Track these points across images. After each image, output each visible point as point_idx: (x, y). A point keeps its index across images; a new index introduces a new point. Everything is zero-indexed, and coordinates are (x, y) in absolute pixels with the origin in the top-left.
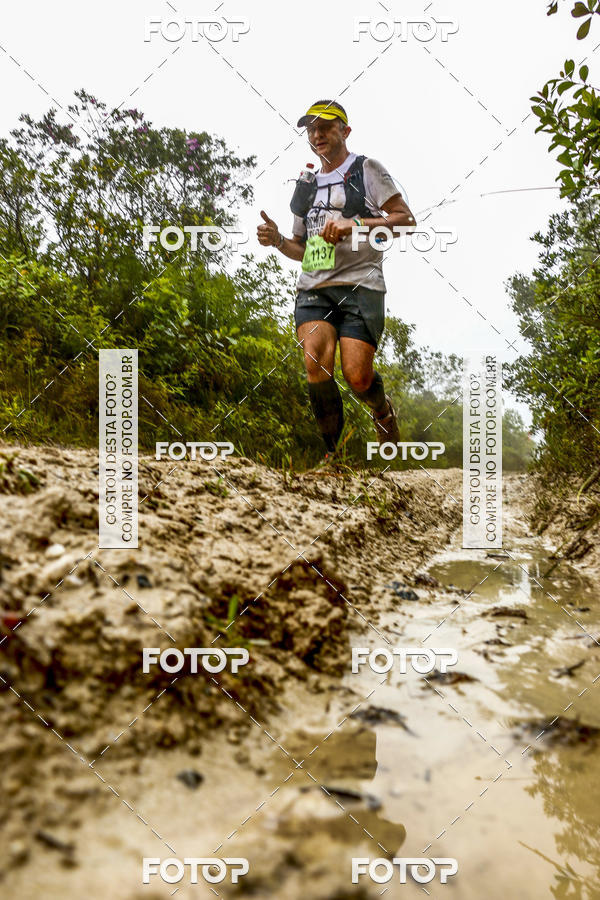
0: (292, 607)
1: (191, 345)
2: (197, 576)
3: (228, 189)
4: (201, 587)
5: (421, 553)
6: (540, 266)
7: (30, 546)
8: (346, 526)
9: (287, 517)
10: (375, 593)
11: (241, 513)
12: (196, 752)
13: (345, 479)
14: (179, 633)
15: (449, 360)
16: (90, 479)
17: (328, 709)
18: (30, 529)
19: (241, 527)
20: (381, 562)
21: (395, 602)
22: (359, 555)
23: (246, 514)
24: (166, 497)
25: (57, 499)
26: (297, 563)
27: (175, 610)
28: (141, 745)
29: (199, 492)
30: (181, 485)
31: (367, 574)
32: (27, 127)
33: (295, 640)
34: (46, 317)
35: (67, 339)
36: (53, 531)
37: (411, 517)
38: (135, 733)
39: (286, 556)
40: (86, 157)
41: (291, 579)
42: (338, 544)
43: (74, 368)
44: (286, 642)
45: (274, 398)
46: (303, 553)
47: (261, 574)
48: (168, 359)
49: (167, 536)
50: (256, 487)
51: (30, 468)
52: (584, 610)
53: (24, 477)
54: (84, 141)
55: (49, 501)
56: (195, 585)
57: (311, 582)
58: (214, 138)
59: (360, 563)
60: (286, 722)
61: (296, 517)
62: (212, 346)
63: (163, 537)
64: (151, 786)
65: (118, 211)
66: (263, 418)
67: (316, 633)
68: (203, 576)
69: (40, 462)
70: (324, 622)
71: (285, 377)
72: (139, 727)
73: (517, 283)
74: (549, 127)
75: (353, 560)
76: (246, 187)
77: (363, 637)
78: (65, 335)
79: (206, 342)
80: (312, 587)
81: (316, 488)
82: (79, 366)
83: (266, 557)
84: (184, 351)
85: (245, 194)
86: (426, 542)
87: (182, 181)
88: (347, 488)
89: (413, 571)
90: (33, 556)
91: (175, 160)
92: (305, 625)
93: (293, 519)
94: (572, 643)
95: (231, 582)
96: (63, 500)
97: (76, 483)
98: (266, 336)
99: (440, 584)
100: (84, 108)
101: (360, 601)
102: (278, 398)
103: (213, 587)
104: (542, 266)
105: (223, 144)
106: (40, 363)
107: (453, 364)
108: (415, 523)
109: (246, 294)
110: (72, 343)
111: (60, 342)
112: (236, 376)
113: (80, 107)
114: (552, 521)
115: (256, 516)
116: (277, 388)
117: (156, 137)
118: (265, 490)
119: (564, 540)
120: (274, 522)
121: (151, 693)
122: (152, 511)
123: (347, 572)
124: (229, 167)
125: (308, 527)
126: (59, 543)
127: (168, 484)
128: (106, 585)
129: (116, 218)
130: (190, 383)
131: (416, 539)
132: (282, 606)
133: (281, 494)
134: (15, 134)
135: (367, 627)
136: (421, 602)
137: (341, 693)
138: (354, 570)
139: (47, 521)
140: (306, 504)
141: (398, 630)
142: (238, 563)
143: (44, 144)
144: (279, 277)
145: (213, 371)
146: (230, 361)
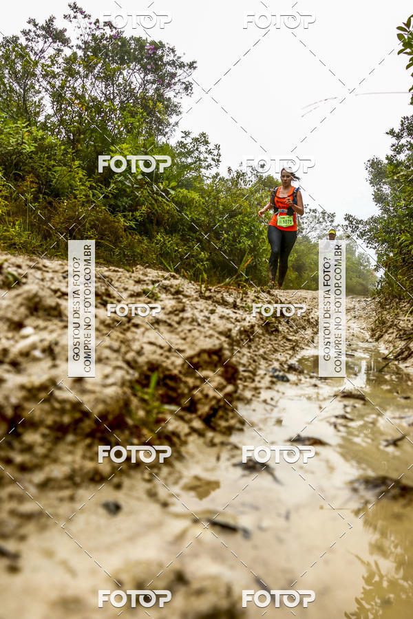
0: (198, 382)
1: (142, 192)
2: (130, 356)
3: (175, 84)
4: (131, 364)
5: (293, 348)
6: (391, 153)
7: (9, 327)
8: (242, 326)
9: (200, 316)
10: (259, 375)
11: (168, 312)
12: (118, 487)
13: (244, 293)
14: (111, 398)
15: (321, 215)
16: (60, 281)
17: (218, 458)
18: (9, 315)
19: (165, 322)
20: (265, 353)
21: (273, 383)
22: (249, 347)
23: (171, 313)
24: (114, 298)
25: (31, 294)
26: (203, 351)
27: (110, 381)
28: (78, 479)
29: (138, 295)
30: (126, 289)
31: (254, 361)
32: (33, 29)
33: (199, 406)
34: (42, 167)
35: (56, 183)
36: (27, 317)
37: (288, 322)
38: (74, 471)
39: (196, 345)
40: (75, 54)
41: (198, 363)
42: (235, 339)
43: (59, 203)
44: (192, 408)
46: (208, 344)
47: (178, 357)
48: (125, 201)
49: (112, 325)
50: (180, 294)
51: (16, 271)
52: (407, 398)
53: (10, 277)
54: (74, 42)
55: (25, 295)
56: (128, 363)
57: (213, 366)
58: (167, 46)
59: (249, 352)
60: (187, 467)
61: (206, 317)
62: (157, 194)
63: (109, 326)
64: (82, 511)
65: (96, 94)
66: (189, 247)
67: (214, 402)
68: (134, 357)
69: (24, 267)
70: (220, 395)
71: (207, 220)
72: (77, 466)
73: (374, 164)
74: (408, 50)
75: (245, 351)
76: (187, 83)
77: (248, 407)
78: (55, 180)
79: (153, 191)
80: (213, 369)
81: (222, 297)
82: (63, 203)
83: (182, 344)
84: (137, 196)
85: (186, 89)
86: (297, 340)
87: (142, 75)
88: (244, 299)
89: (287, 360)
90: (10, 335)
91: (139, 61)
92: (206, 396)
93: (204, 318)
94: (397, 421)
95: (154, 362)
96: (36, 295)
97: (49, 284)
98: (195, 189)
99: (305, 372)
100: (75, 17)
101: (248, 380)
103: (142, 364)
104: (393, 153)
105: (173, 51)
106: (36, 199)
107: (324, 219)
108: (291, 327)
109: (183, 159)
110: (59, 186)
111: (50, 185)
112: (172, 216)
113: (72, 16)
114: (386, 332)
115: (177, 315)
117: (125, 42)
118: (186, 296)
119: (394, 346)
120: (190, 320)
121: (88, 441)
122: (102, 306)
123: (240, 358)
124: (176, 69)
125: (214, 325)
126: (31, 326)
127: (116, 288)
128: (61, 360)
129: (94, 99)
130: (140, 219)
131: (290, 338)
132: (191, 381)
133: (197, 300)
134: (25, 33)
135: (251, 400)
136: (291, 384)
137: (229, 447)
138: (245, 357)
139: (23, 310)
140: (214, 308)
141: (273, 403)
142: (161, 347)
143: (45, 42)
144: (207, 149)
145: (157, 212)
146: (169, 205)
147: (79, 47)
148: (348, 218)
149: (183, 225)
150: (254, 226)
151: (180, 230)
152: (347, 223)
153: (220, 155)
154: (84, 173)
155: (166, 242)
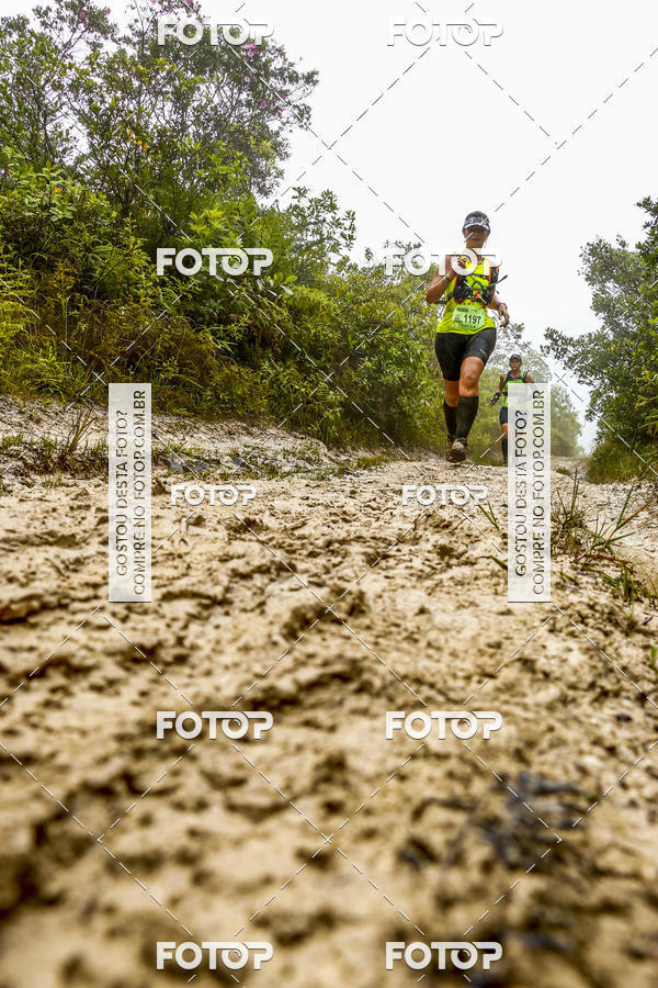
1: (240, 291)
35: (101, 274)
40: (122, 52)
43: (111, 310)
45: (323, 359)
48: (213, 306)
54: (123, 31)
58: (271, 44)
62: (262, 293)
66: (311, 382)
71: (338, 335)
73: (597, 250)
76: (302, 107)
78: (99, 270)
79: (256, 289)
82: (117, 309)
84: (232, 298)
85: (300, 116)
91: (229, 68)
98: (319, 286)
102: (329, 360)
105: (281, 52)
106: (72, 305)
110: (107, 280)
111: (93, 278)
116: (327, 347)
124: (285, 82)
129: (161, 131)
130: (238, 337)
134: (38, 12)
143: (74, 31)
144: (334, 218)
145: (262, 325)
146: (282, 314)
147: (127, 40)
148: (550, 334)
150: (407, 347)
151: (295, 357)
152: (548, 342)
153: (354, 229)
154: (149, 259)
155: (281, 377)
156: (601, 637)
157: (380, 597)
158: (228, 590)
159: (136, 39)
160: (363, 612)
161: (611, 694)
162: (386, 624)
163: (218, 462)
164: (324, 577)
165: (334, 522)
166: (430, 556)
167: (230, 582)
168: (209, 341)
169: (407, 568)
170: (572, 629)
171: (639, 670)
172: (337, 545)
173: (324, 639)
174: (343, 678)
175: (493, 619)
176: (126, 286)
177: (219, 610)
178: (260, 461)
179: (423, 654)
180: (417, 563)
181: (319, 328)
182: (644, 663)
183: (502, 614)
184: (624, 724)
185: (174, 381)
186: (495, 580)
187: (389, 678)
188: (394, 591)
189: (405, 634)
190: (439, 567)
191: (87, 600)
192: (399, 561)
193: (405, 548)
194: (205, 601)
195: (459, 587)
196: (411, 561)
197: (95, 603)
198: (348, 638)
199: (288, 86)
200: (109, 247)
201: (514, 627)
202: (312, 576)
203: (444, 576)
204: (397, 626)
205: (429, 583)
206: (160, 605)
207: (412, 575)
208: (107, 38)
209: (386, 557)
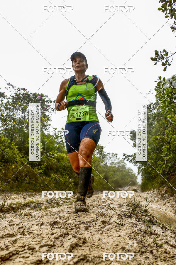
1: (43, 156)
3: (49, 109)
35: (7, 157)
40: (8, 101)
45: (67, 171)
58: (44, 95)
62: (49, 156)
66: (65, 178)
79: (47, 155)
100: (9, 88)
102: (68, 171)
105: (47, 97)
107: (113, 156)
111: (4, 158)
112: (56, 165)
113: (8, 87)
116: (67, 168)
117: (29, 95)
124: (49, 103)
130: (44, 169)
145: (50, 164)
146: (54, 161)
147: (9, 98)
148: (124, 155)
149: (60, 168)
151: (60, 171)
152: (124, 157)
154: (19, 151)
155: (56, 177)
156: (143, 238)
157: (89, 238)
158: (54, 242)
159: (11, 98)
160: (86, 243)
161: (144, 252)
162: (91, 245)
163: (43, 204)
164: (76, 235)
165: (76, 218)
166: (100, 224)
167: (54, 240)
168: (36, 171)
169: (95, 229)
170: (135, 237)
171: (152, 245)
172: (78, 225)
173: (78, 251)
174: (83, 259)
175: (116, 238)
176: (13, 159)
177: (53, 248)
178: (54, 201)
179: (100, 250)
180: (97, 227)
181: (65, 163)
182: (154, 243)
183: (118, 237)
184: (147, 259)
185: (29, 183)
186: (116, 228)
187: (93, 258)
188: (92, 236)
189: (96, 246)
190: (103, 227)
191: (23, 251)
192: (93, 227)
193: (94, 223)
194: (49, 246)
195: (108, 231)
196: (96, 226)
197: (25, 251)
198: (83, 250)
199: (50, 104)
200: (8, 149)
201: (121, 240)
202: (73, 235)
203: (104, 229)
204: (94, 245)
205: (101, 232)
206: (40, 249)
207: (96, 230)
208: (4, 98)
209: (90, 227)
